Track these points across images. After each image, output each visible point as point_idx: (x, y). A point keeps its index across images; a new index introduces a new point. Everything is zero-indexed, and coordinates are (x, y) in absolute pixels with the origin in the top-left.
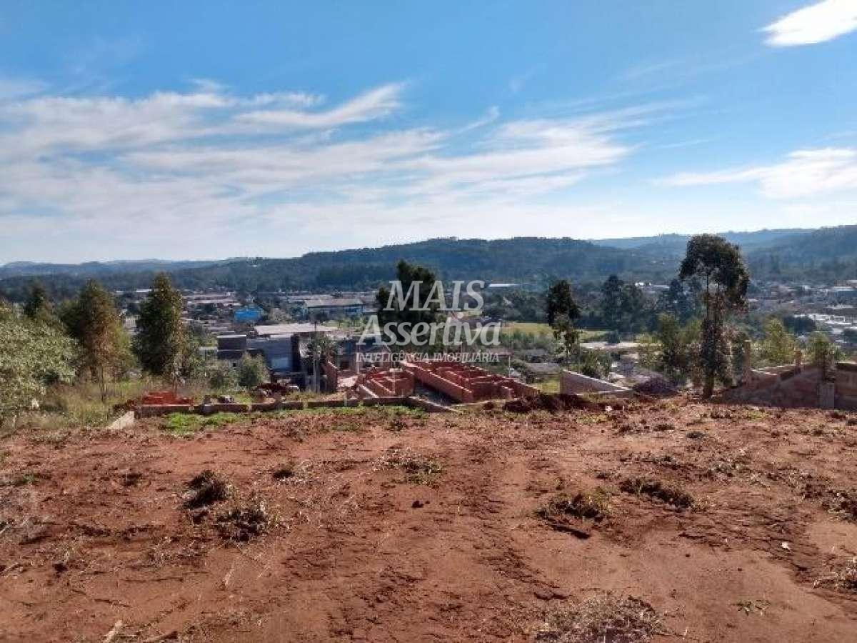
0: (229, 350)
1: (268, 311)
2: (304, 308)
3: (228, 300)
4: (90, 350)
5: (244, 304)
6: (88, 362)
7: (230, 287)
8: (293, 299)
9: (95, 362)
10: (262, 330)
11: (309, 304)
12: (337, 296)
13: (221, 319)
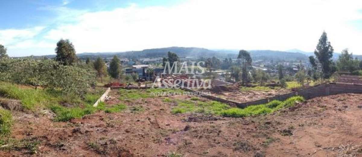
0: (128, 71)
1: (135, 62)
2: (143, 62)
3: (126, 60)
4: (99, 71)
5: (130, 61)
6: (99, 74)
7: (126, 57)
8: (141, 60)
9: (100, 74)
10: (134, 66)
11: (145, 60)
12: (151, 59)
13: (125, 64)
